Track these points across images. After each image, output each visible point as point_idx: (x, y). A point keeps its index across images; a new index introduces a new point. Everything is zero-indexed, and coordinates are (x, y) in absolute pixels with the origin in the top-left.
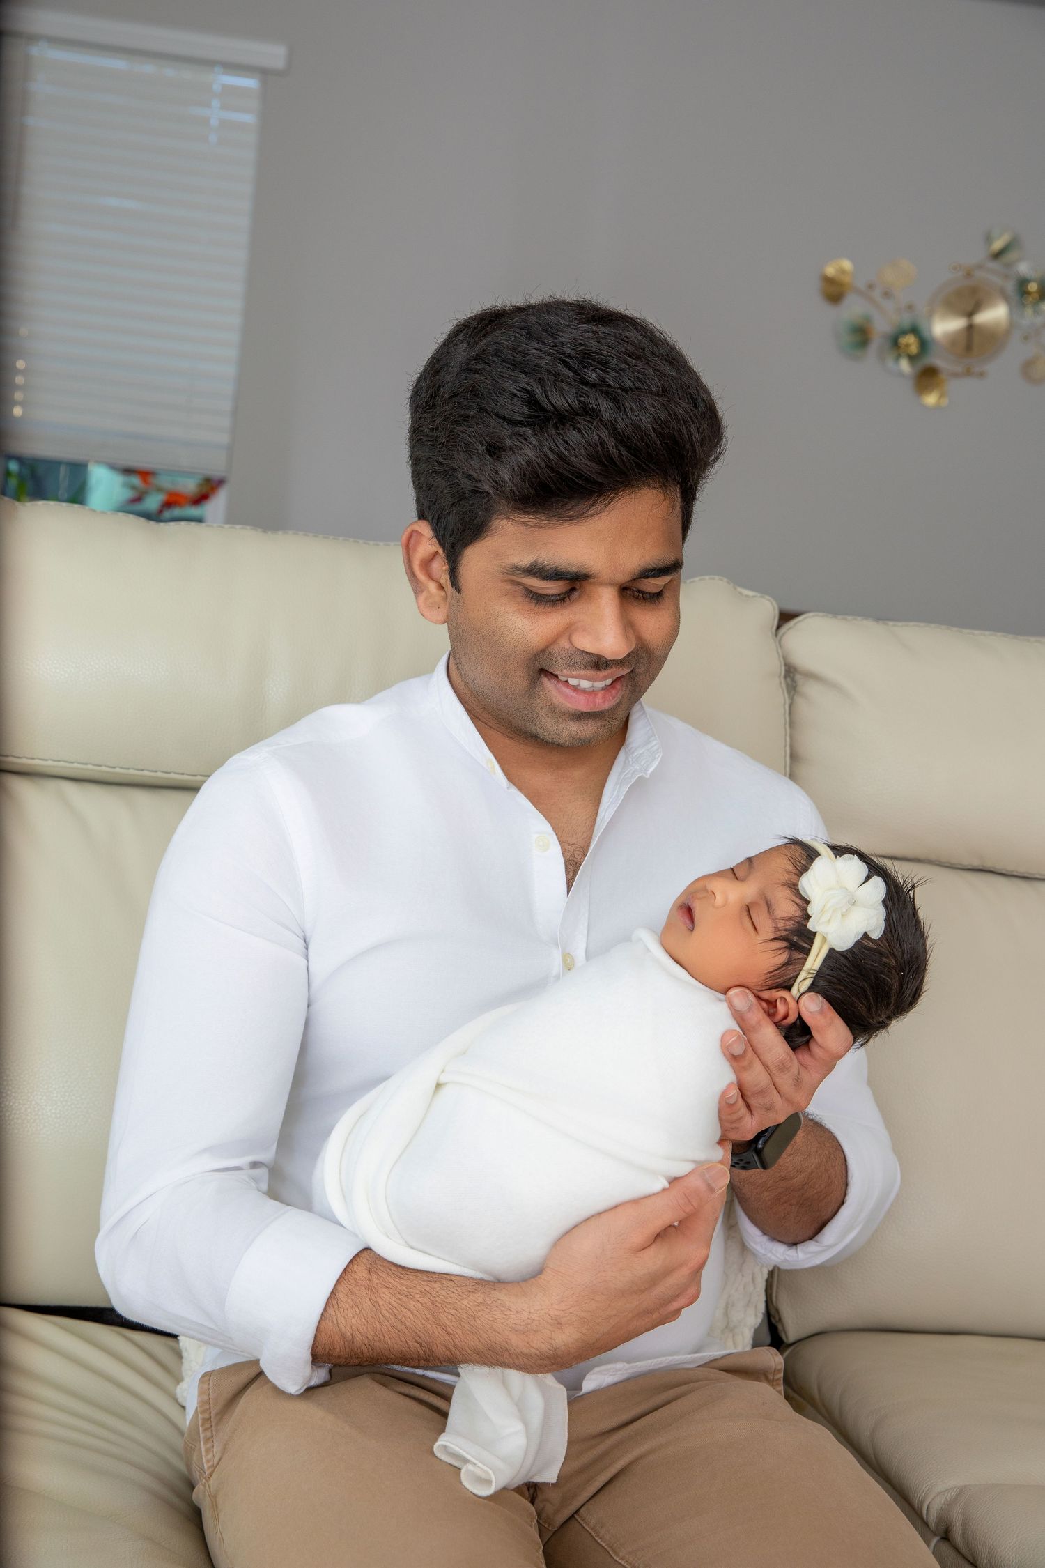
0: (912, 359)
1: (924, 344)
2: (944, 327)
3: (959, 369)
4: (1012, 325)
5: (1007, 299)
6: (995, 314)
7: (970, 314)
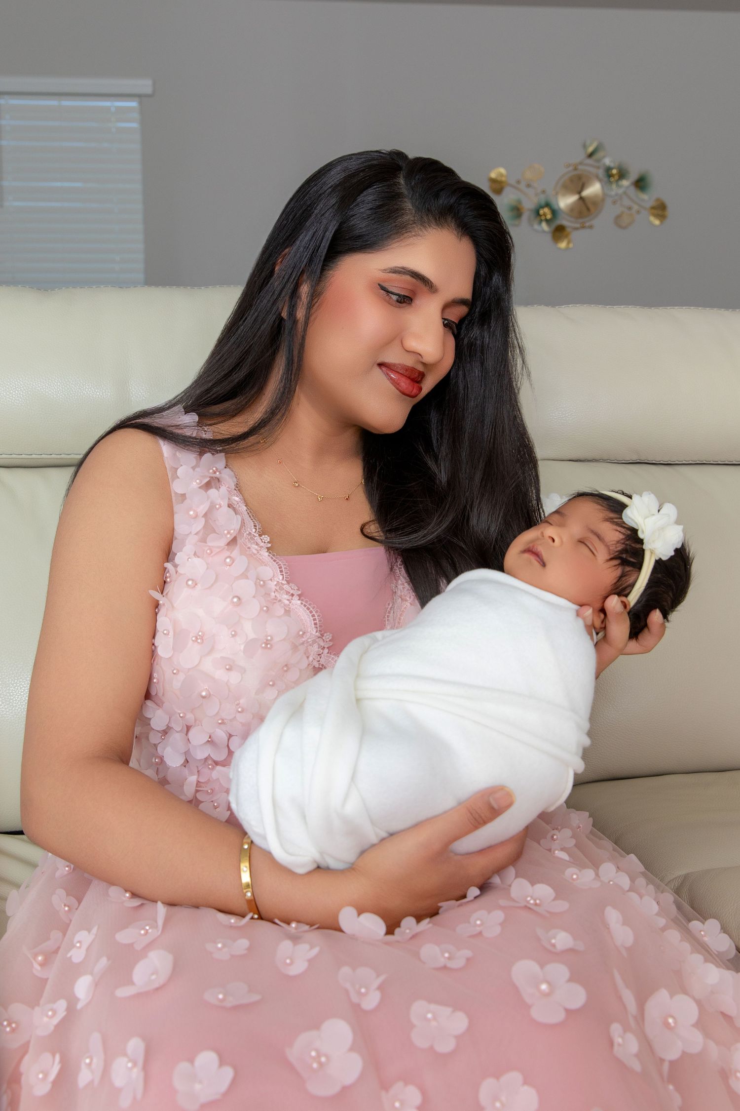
0: (548, 221)
1: (554, 212)
2: (566, 202)
3: (578, 225)
4: (605, 195)
5: (600, 181)
6: (594, 189)
7: (580, 193)
